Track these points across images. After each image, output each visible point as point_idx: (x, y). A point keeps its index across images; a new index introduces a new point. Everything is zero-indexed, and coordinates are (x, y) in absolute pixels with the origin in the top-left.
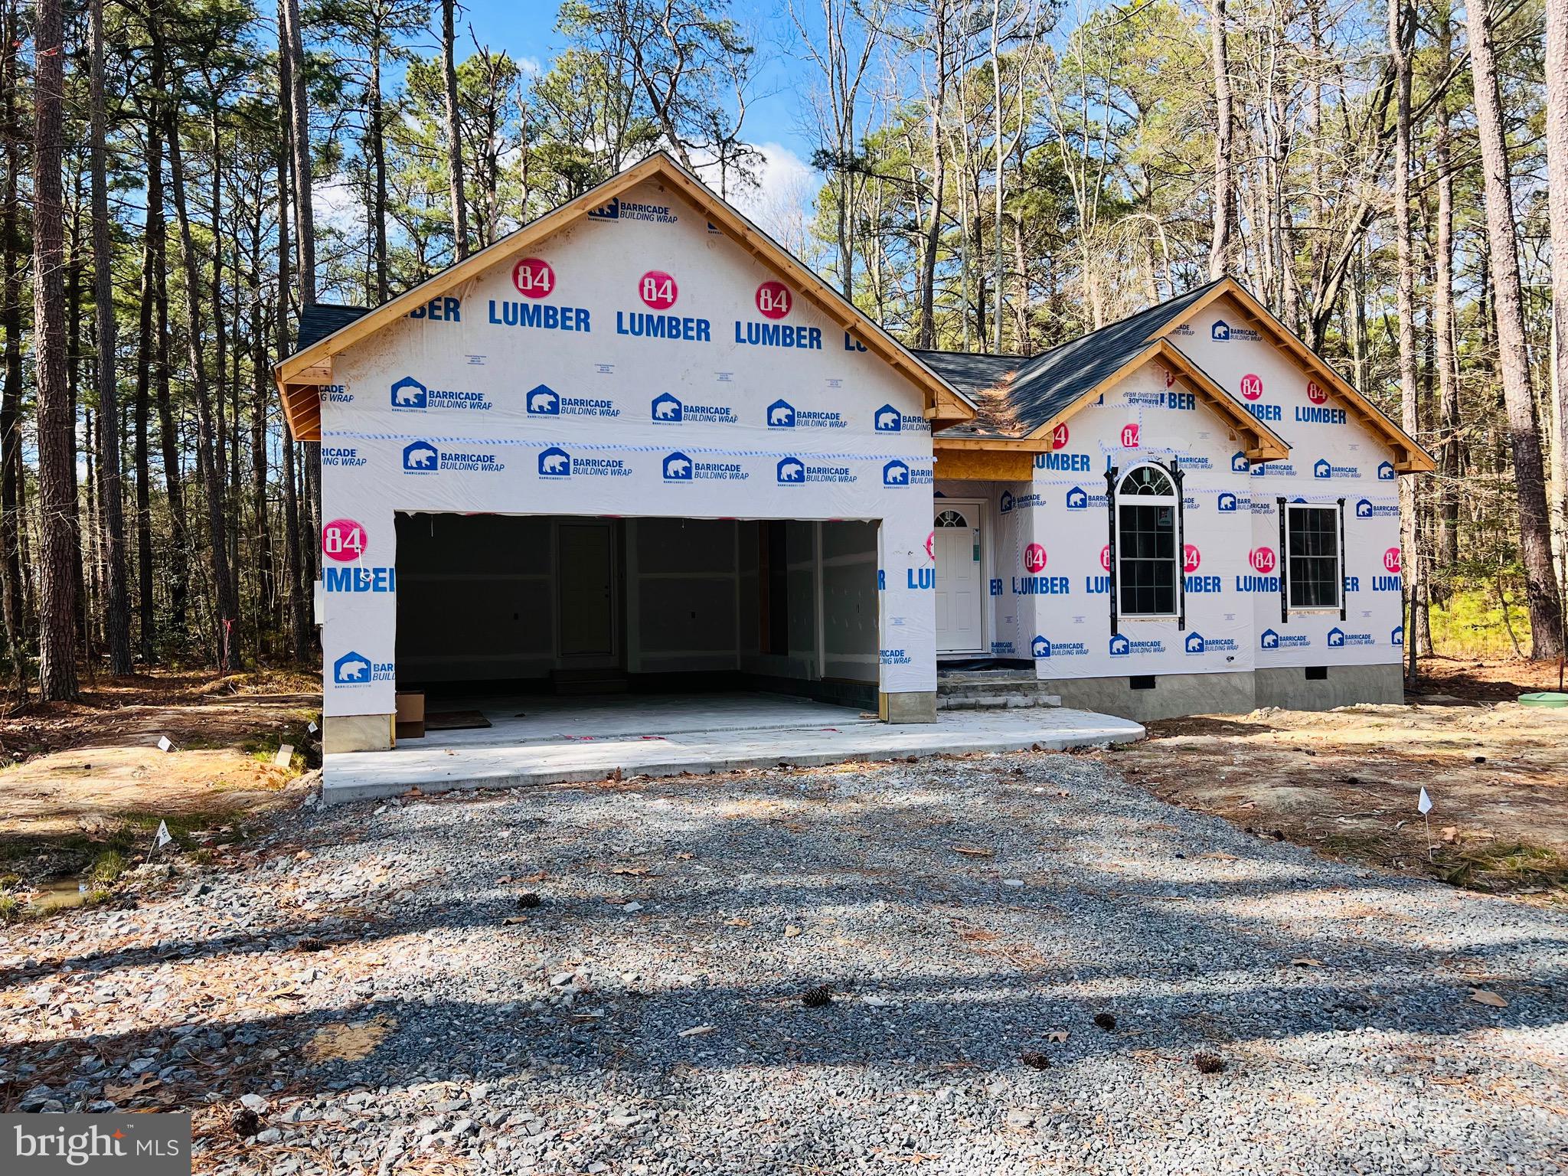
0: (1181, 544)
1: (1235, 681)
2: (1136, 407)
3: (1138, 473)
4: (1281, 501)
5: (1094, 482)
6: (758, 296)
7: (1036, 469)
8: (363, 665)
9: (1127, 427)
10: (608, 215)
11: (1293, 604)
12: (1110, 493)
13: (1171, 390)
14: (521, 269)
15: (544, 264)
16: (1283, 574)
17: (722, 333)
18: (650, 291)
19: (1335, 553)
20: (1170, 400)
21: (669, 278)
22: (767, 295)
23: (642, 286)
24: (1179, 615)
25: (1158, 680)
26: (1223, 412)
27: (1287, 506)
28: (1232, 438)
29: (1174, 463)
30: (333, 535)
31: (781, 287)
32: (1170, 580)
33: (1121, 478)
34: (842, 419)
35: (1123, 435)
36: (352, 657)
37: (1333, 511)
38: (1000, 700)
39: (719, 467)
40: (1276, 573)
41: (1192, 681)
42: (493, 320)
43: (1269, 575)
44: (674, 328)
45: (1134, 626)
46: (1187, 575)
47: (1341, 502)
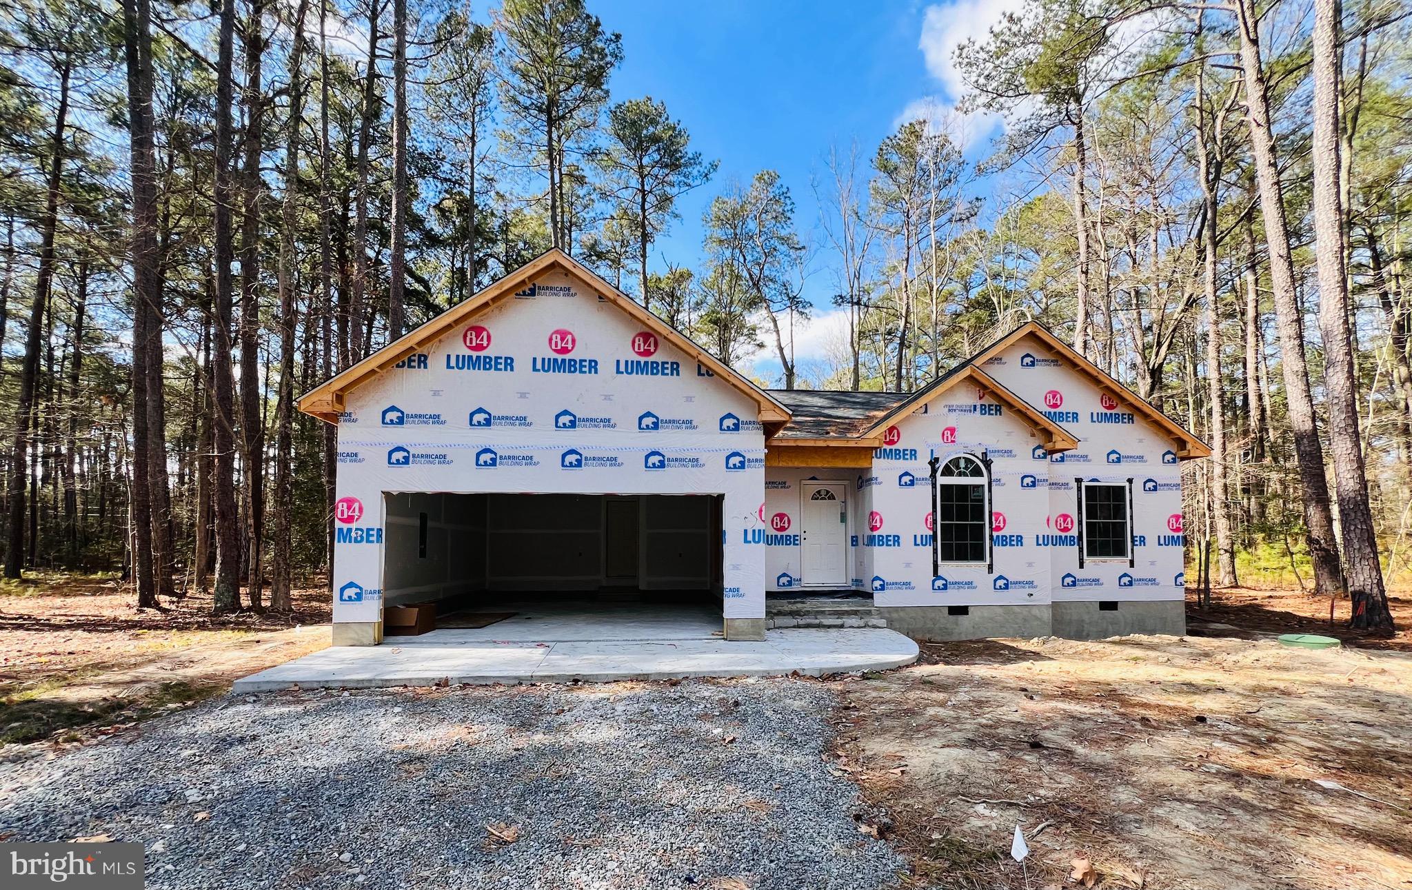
0: (990, 512)
1: (1035, 612)
2: (953, 414)
3: (956, 462)
4: (1079, 481)
5: (920, 467)
6: (634, 342)
7: (874, 460)
8: (358, 591)
9: (947, 429)
10: (529, 295)
11: (1089, 555)
12: (933, 475)
13: (982, 402)
14: (469, 333)
15: (483, 329)
16: (1080, 533)
17: (608, 367)
18: (556, 343)
19: (1124, 518)
20: (981, 410)
21: (570, 333)
22: (641, 341)
23: (551, 340)
24: (988, 562)
25: (970, 610)
26: (1024, 415)
27: (1084, 485)
28: (1033, 435)
29: (985, 454)
30: (341, 507)
31: (651, 335)
32: (982, 538)
33: (941, 466)
34: (694, 423)
35: (943, 434)
36: (351, 585)
37: (1123, 488)
38: (839, 622)
39: (602, 459)
40: (1074, 532)
41: (1000, 611)
42: (449, 366)
43: (1069, 534)
44: (572, 366)
45: (951, 570)
46: (995, 534)
47: (1130, 481)
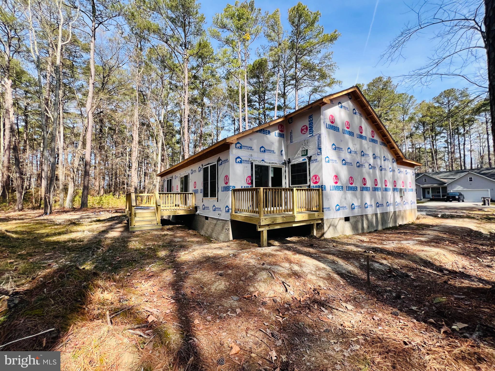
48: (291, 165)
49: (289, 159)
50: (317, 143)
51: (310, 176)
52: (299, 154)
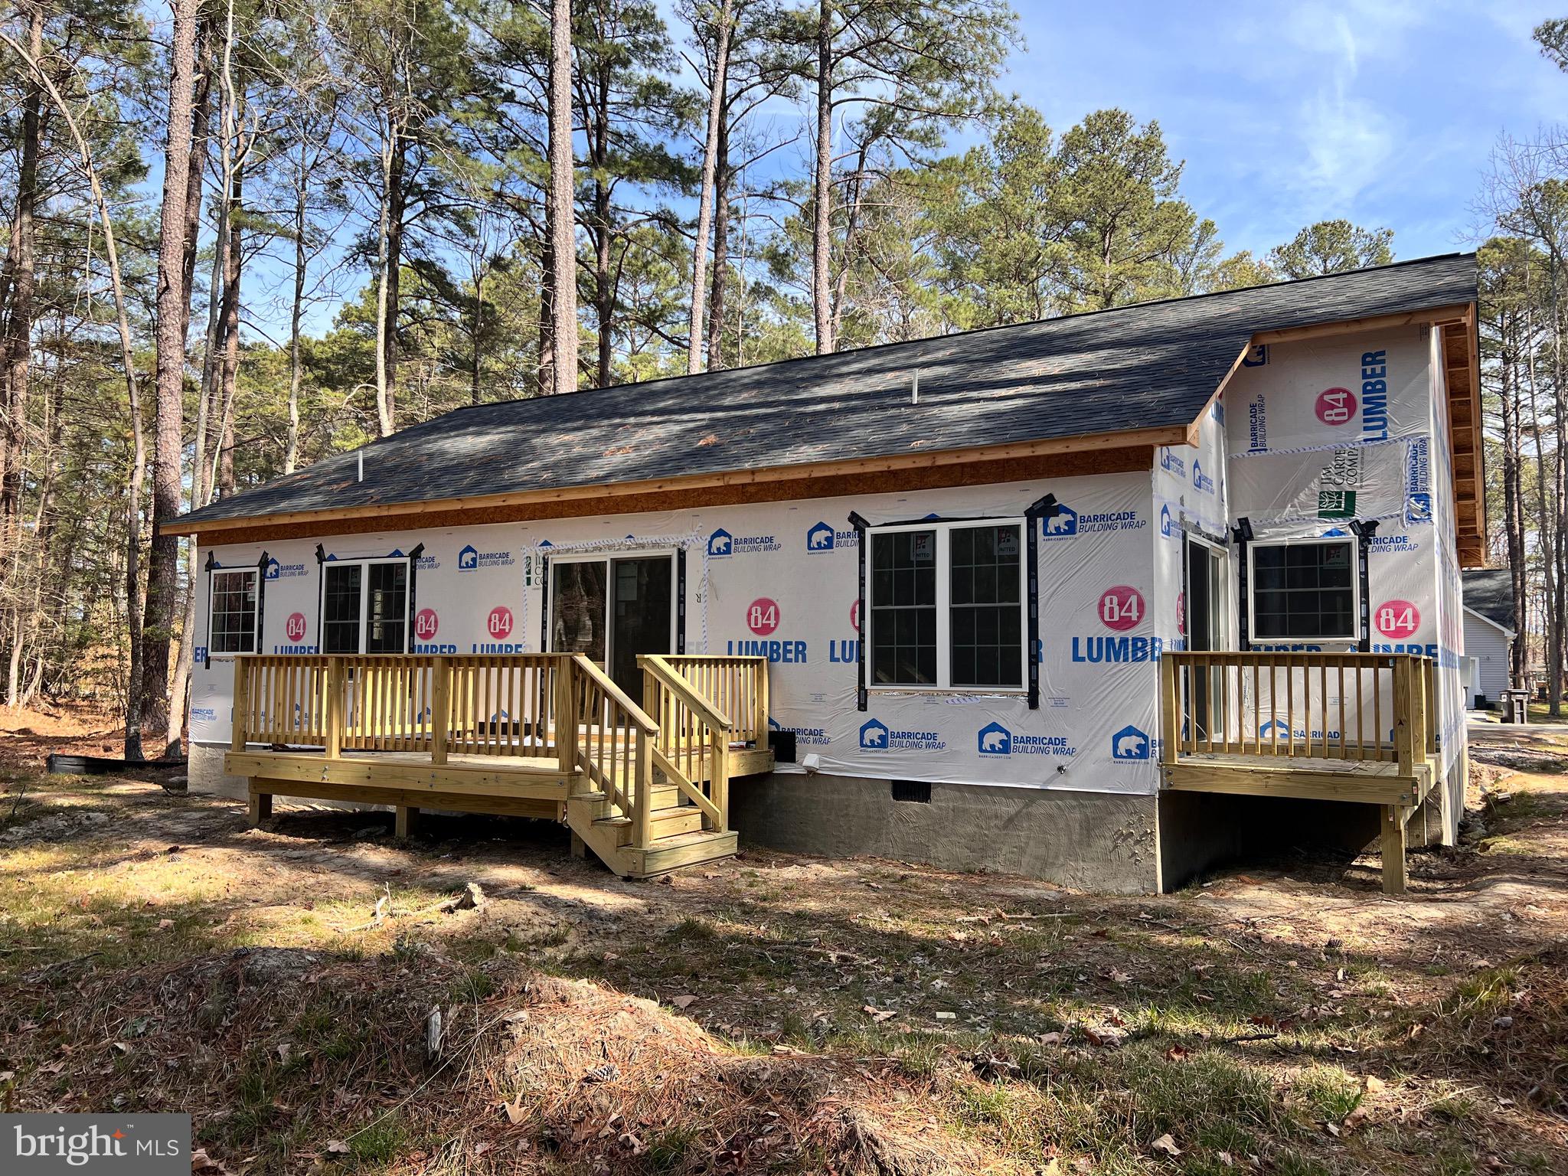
48: (1257, 550)
49: (1244, 522)
50: (1407, 472)
51: (1366, 601)
52: (1303, 506)
